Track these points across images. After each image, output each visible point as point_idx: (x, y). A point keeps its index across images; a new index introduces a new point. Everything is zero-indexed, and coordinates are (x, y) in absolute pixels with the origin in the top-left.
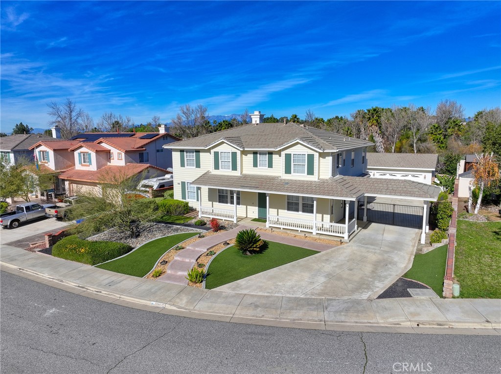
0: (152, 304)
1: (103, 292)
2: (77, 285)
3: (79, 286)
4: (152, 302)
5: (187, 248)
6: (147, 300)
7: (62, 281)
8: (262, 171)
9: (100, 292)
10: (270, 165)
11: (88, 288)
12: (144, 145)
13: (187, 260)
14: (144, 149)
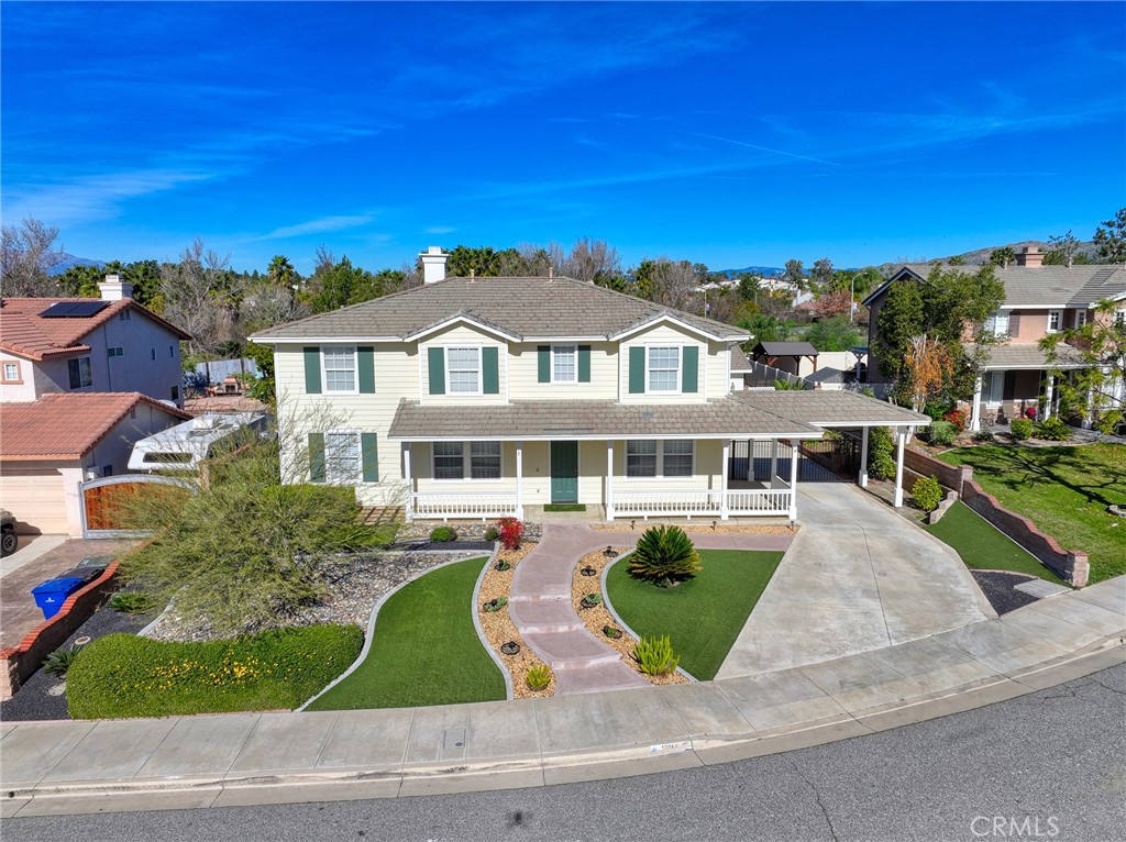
0: (654, 750)
1: (471, 766)
2: (355, 773)
3: (360, 777)
4: (652, 747)
5: (511, 600)
6: (631, 747)
7: (274, 780)
8: (564, 389)
9: (462, 769)
10: (584, 375)
11: (406, 770)
12: (84, 336)
13: (563, 629)
14: (83, 347)
